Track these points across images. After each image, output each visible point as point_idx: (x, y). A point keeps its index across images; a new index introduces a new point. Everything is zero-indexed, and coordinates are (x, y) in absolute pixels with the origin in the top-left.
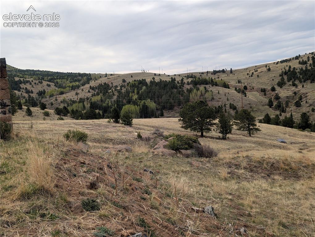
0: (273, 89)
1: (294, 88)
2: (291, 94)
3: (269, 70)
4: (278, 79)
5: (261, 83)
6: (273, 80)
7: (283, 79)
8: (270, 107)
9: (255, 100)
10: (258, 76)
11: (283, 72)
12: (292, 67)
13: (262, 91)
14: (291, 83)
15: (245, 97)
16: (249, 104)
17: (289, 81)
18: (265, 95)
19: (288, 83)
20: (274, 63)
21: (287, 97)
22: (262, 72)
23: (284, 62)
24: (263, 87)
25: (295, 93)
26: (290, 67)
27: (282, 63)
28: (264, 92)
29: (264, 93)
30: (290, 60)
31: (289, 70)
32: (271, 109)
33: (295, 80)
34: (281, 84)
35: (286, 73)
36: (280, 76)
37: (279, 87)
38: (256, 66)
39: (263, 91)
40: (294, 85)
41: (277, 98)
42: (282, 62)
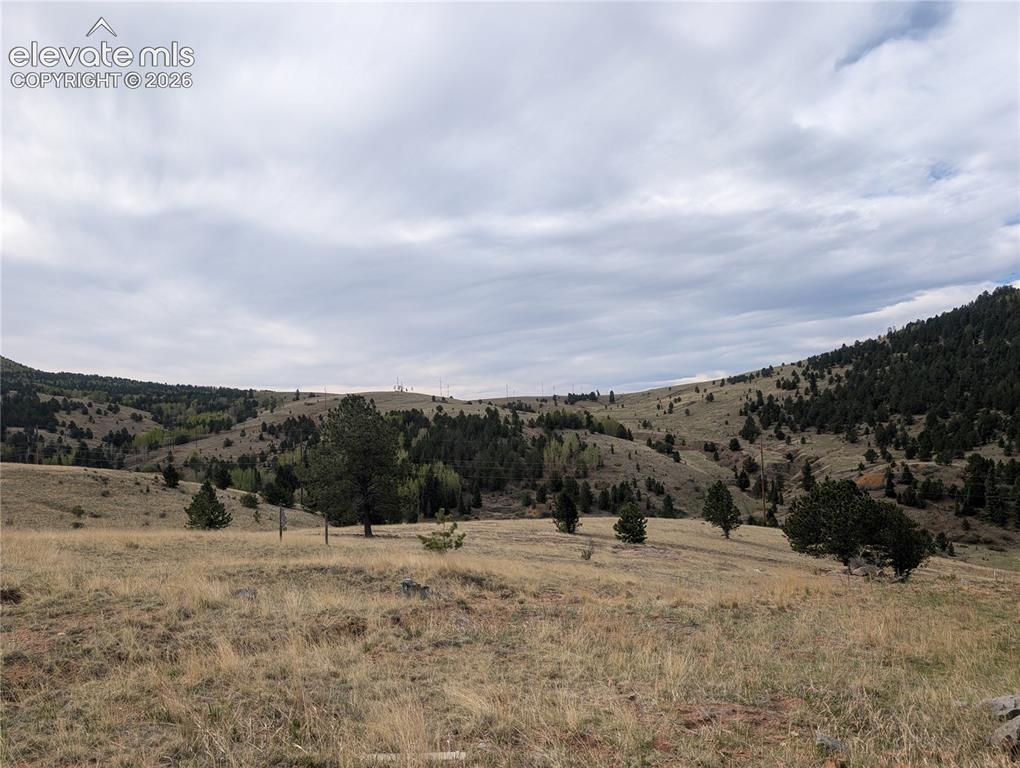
0: (735, 446)
1: (782, 445)
2: (780, 458)
3: (710, 398)
4: (739, 424)
5: (700, 430)
6: (727, 423)
7: (750, 421)
8: (743, 490)
9: (701, 471)
10: (687, 412)
11: (746, 404)
12: (766, 395)
13: (706, 450)
14: (771, 431)
15: (678, 464)
16: (692, 481)
17: (766, 427)
18: (716, 458)
19: (764, 432)
20: (714, 382)
21: (775, 465)
22: (693, 403)
23: (739, 382)
24: (709, 440)
25: (789, 456)
26: (759, 394)
27: (733, 383)
28: (712, 451)
29: (713, 454)
30: (752, 377)
31: (761, 402)
32: (744, 494)
33: (780, 425)
34: (750, 434)
35: (754, 408)
36: (741, 413)
37: (748, 441)
38: (670, 389)
39: (710, 448)
40: (781, 436)
41: (752, 466)
42: (733, 381)
